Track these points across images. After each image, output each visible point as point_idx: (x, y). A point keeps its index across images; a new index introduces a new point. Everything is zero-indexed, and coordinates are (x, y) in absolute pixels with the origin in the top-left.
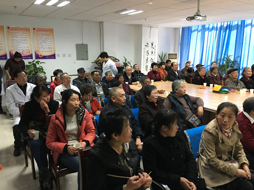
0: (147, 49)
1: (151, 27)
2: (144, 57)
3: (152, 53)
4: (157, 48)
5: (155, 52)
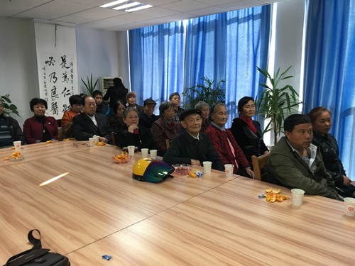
0: (50, 69)
1: (56, 25)
2: (45, 86)
3: (66, 77)
4: (75, 68)
5: (72, 76)
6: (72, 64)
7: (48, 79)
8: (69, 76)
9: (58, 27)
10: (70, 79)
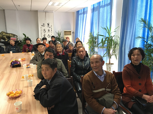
0: (43, 28)
1: (46, 12)
2: (41, 34)
3: (49, 31)
4: (52, 27)
5: (51, 30)
6: (51, 26)
7: (42, 31)
8: (50, 30)
9: (46, 13)
10: (51, 31)
